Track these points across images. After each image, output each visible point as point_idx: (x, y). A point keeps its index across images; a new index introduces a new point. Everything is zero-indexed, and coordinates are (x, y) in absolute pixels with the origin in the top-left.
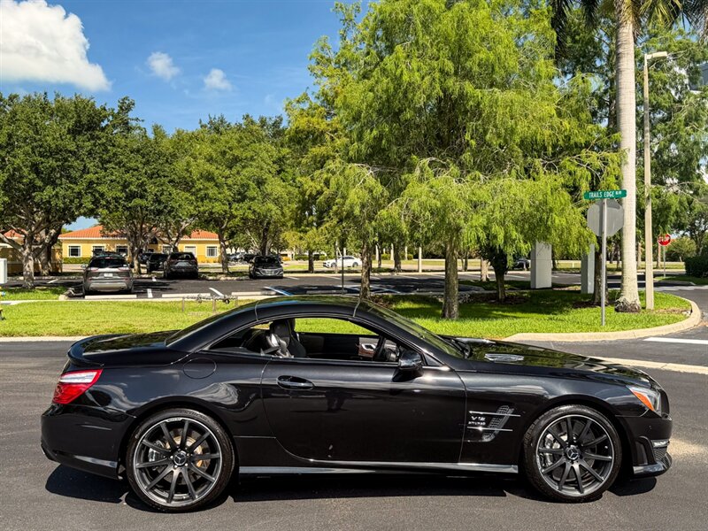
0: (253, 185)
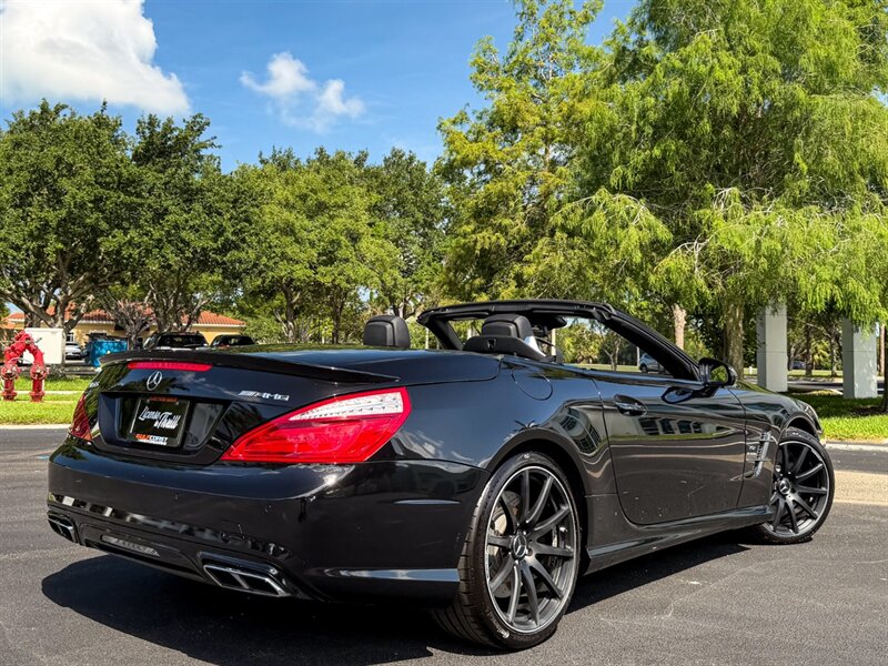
0: (344, 241)
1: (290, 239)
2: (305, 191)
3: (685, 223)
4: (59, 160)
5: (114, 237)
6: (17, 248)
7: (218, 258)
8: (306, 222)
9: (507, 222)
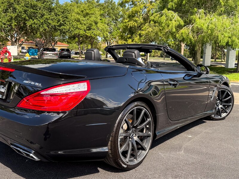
0: (93, 24)
1: (79, 23)
2: (83, 10)
3: (187, 19)
5: (30, 21)
6: (5, 24)
7: (59, 28)
8: (83, 18)
9: (137, 19)
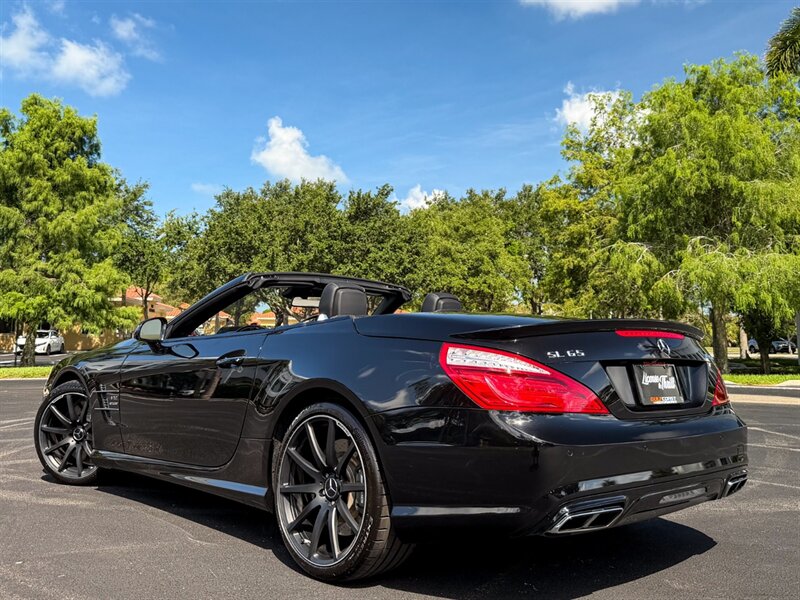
0: (486, 259)
1: (447, 259)
2: (458, 225)
4: (307, 223)
8: (459, 246)
